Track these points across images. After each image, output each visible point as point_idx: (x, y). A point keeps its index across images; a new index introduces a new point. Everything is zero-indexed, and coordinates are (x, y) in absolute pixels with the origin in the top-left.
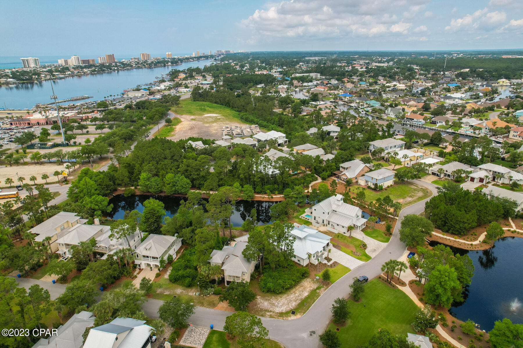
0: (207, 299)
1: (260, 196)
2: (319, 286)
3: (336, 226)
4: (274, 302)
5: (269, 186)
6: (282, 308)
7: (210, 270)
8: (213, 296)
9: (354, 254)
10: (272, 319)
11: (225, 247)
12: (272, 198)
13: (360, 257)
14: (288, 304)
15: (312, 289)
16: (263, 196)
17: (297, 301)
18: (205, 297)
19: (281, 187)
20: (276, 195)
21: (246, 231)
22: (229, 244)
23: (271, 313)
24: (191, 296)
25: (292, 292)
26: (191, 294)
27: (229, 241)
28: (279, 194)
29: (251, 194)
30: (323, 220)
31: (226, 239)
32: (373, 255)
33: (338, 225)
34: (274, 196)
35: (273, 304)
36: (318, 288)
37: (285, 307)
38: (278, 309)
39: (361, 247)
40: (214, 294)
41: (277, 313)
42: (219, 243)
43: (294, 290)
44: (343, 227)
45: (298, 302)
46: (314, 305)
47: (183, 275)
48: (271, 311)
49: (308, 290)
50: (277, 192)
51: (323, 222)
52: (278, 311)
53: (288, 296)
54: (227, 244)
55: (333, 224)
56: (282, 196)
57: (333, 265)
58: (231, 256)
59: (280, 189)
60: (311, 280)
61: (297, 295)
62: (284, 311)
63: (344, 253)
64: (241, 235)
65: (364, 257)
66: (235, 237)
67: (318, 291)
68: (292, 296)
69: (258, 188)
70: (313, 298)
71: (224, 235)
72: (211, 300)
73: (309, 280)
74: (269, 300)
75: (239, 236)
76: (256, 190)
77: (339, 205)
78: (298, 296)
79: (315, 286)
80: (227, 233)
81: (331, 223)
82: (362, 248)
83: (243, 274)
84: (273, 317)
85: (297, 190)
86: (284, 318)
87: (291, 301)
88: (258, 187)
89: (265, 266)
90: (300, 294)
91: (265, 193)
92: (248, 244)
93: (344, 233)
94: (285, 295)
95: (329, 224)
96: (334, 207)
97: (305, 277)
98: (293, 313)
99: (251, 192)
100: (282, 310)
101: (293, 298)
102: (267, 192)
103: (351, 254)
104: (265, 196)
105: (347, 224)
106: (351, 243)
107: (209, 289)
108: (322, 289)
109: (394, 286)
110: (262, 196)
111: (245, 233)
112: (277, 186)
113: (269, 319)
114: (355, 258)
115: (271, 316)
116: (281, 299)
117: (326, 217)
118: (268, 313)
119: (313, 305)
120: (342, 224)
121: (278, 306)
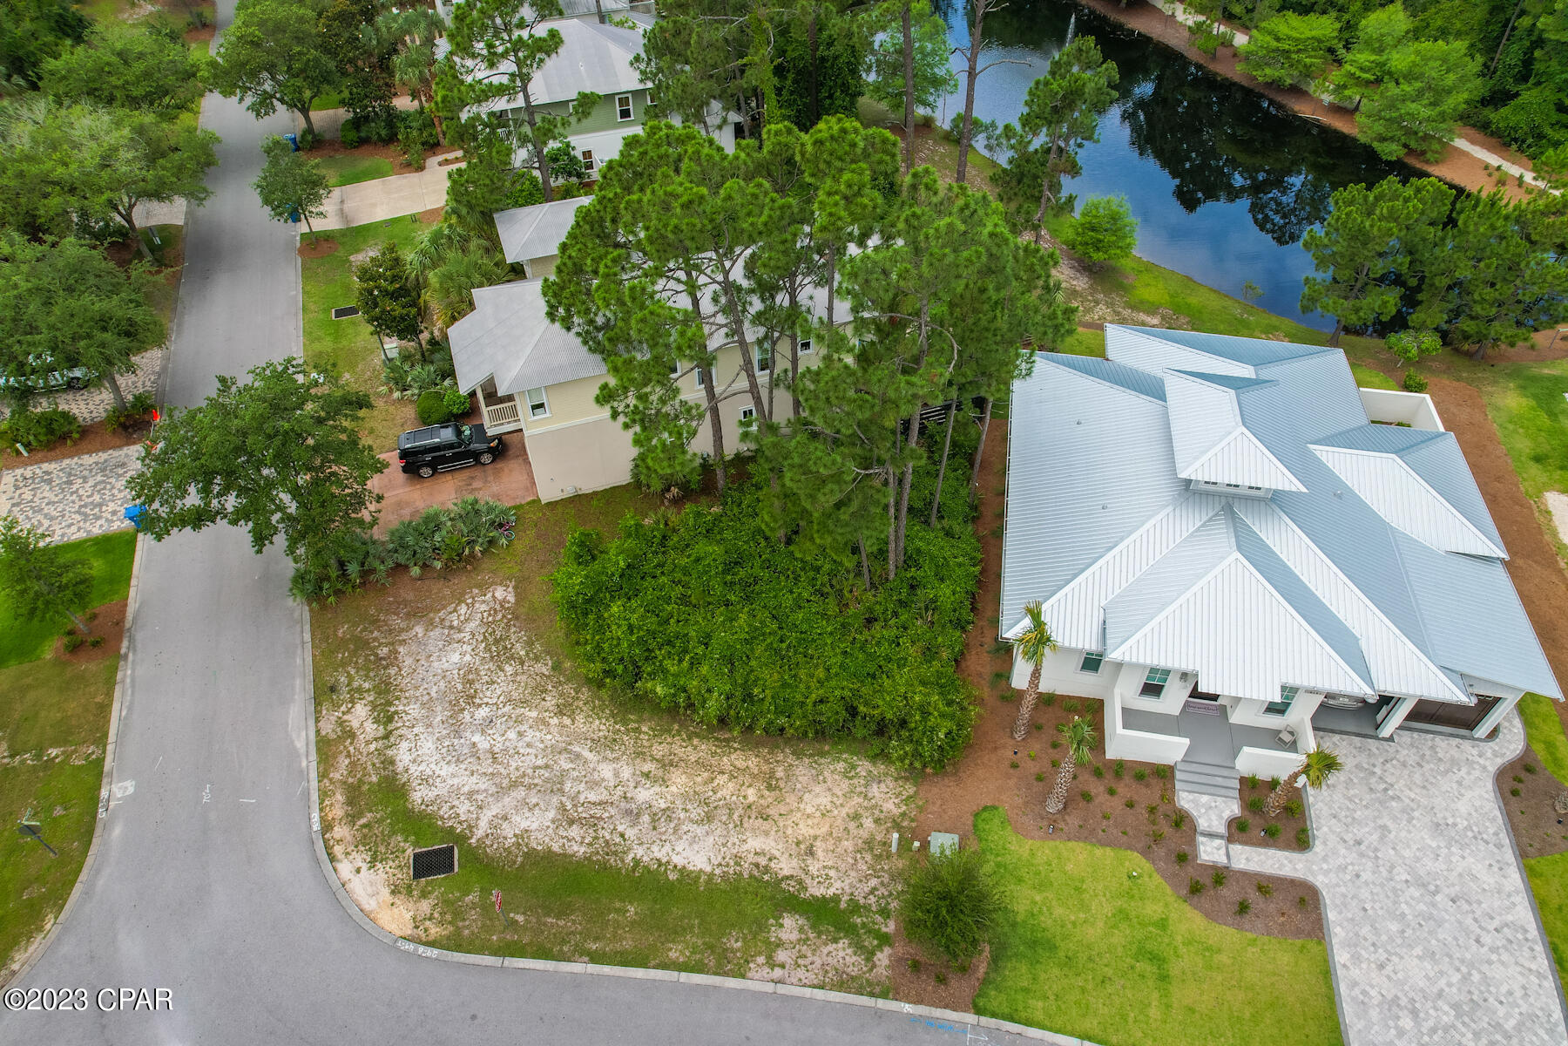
2: (855, 908)
10: (310, 763)
14: (515, 785)
17: (575, 832)
18: (383, 390)
23: (371, 730)
25: (660, 750)
35: (467, 700)
36: (830, 916)
37: (471, 783)
38: (428, 746)
41: (390, 762)
45: (576, 842)
46: (576, 981)
48: (389, 719)
52: (404, 759)
53: (606, 744)
57: (1229, 893)
60: (892, 807)
62: (419, 795)
67: (790, 927)
70: (676, 933)
74: (502, 657)
78: (634, 815)
79: (838, 875)
84: (327, 760)
86: (340, 832)
87: (555, 786)
90: (663, 816)
98: (431, 863)
108: (841, 953)
116: (542, 722)
118: (360, 715)
119: (577, 967)
121: (458, 734)
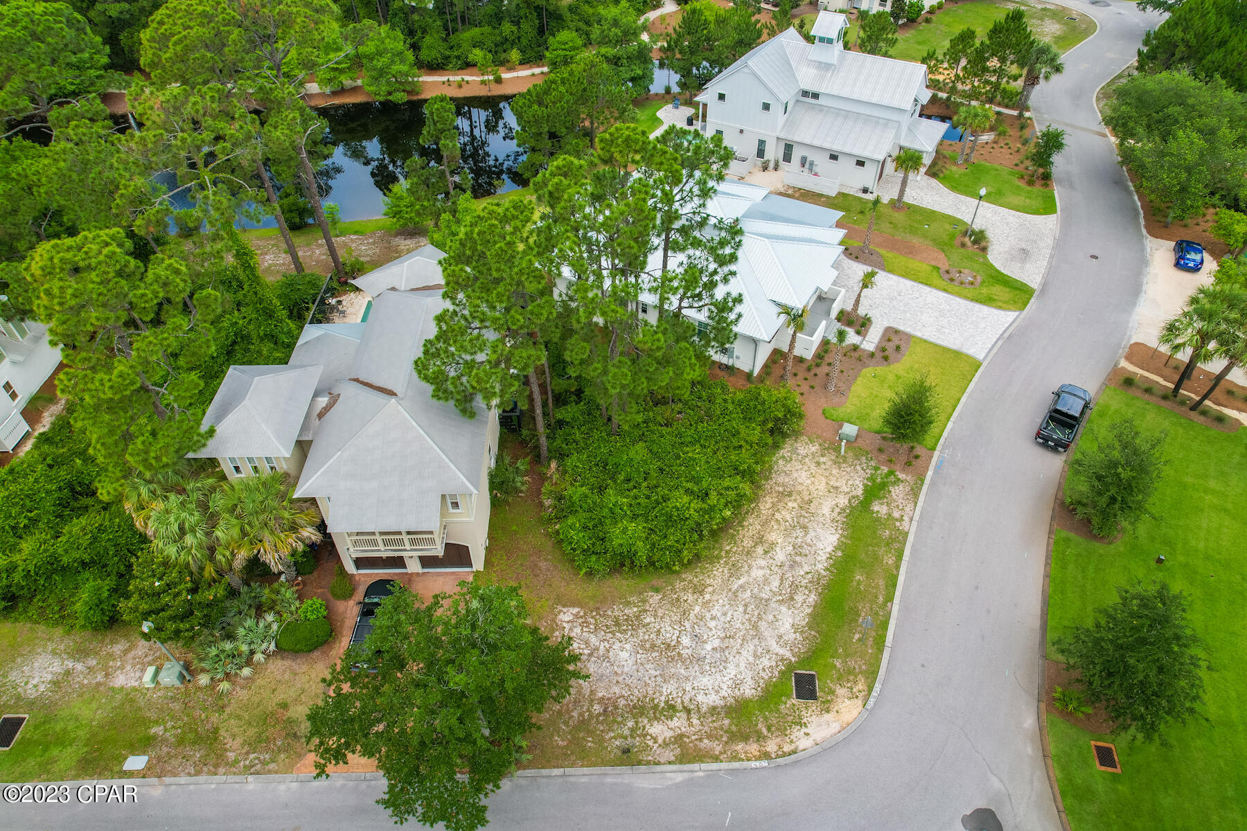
0: (242, 694)
1: (445, 79)
2: (871, 479)
3: (821, 161)
4: (669, 633)
5: (475, 31)
6: (731, 671)
7: (212, 520)
8: (278, 667)
9: (949, 280)
10: (700, 770)
11: (311, 332)
12: (498, 81)
13: (984, 291)
14: (755, 627)
15: (843, 501)
16: (458, 78)
17: (799, 598)
18: (224, 686)
19: (528, 28)
20: (511, 69)
21: (413, 231)
22: (333, 309)
23: (678, 723)
24: (130, 697)
25: (748, 543)
26: (124, 679)
27: (332, 291)
28: (524, 62)
29: (404, 68)
30: (762, 143)
31: (313, 284)
32: (1031, 275)
33: (834, 157)
34: (505, 76)
35: (670, 650)
36: (875, 490)
37: (747, 655)
38: (705, 681)
39: (963, 245)
40: (281, 651)
41: (713, 710)
42: (270, 314)
43: (752, 526)
44: (861, 163)
45: (807, 600)
46: (904, 611)
47: (54, 559)
48: (671, 708)
49: (826, 510)
50: (515, 55)
51: (761, 153)
52: (713, 699)
53: (735, 570)
54: (324, 315)
55: (811, 156)
56: (537, 71)
57: (889, 350)
58: (349, 392)
59: (524, 41)
60: (814, 448)
61: (780, 556)
62: (748, 690)
63: (909, 283)
64: (388, 256)
65: (997, 290)
66: (358, 269)
67: (879, 508)
68: (757, 573)
69: (432, 45)
70: (876, 559)
71: (299, 267)
72: (271, 705)
73: (806, 447)
74: (635, 623)
75: (377, 264)
76: (425, 54)
77: (825, 67)
78: (793, 563)
79: (853, 481)
80: (313, 252)
81: (796, 155)
82: (972, 250)
83: (451, 502)
84: (700, 756)
85: (616, 23)
86: (771, 747)
87: (763, 604)
88: (428, 40)
89: (561, 414)
90: (798, 550)
91: (468, 65)
92: (448, 305)
93: (865, 191)
94: (717, 574)
95: (787, 158)
96: (807, 78)
97: (784, 435)
98: (806, 688)
99: (402, 61)
100: (737, 685)
101: (766, 581)
102: (471, 57)
103: (937, 281)
104: (467, 78)
105: (880, 146)
106: (913, 231)
107: (241, 632)
108: (897, 492)
109: (1220, 419)
110: (452, 78)
111: (410, 243)
112: (514, 28)
113: (676, 775)
114: (966, 298)
115: (687, 753)
116: (706, 604)
117: (773, 128)
118: (660, 730)
119: (895, 609)
120: (855, 152)
121: (701, 659)
